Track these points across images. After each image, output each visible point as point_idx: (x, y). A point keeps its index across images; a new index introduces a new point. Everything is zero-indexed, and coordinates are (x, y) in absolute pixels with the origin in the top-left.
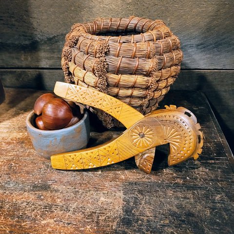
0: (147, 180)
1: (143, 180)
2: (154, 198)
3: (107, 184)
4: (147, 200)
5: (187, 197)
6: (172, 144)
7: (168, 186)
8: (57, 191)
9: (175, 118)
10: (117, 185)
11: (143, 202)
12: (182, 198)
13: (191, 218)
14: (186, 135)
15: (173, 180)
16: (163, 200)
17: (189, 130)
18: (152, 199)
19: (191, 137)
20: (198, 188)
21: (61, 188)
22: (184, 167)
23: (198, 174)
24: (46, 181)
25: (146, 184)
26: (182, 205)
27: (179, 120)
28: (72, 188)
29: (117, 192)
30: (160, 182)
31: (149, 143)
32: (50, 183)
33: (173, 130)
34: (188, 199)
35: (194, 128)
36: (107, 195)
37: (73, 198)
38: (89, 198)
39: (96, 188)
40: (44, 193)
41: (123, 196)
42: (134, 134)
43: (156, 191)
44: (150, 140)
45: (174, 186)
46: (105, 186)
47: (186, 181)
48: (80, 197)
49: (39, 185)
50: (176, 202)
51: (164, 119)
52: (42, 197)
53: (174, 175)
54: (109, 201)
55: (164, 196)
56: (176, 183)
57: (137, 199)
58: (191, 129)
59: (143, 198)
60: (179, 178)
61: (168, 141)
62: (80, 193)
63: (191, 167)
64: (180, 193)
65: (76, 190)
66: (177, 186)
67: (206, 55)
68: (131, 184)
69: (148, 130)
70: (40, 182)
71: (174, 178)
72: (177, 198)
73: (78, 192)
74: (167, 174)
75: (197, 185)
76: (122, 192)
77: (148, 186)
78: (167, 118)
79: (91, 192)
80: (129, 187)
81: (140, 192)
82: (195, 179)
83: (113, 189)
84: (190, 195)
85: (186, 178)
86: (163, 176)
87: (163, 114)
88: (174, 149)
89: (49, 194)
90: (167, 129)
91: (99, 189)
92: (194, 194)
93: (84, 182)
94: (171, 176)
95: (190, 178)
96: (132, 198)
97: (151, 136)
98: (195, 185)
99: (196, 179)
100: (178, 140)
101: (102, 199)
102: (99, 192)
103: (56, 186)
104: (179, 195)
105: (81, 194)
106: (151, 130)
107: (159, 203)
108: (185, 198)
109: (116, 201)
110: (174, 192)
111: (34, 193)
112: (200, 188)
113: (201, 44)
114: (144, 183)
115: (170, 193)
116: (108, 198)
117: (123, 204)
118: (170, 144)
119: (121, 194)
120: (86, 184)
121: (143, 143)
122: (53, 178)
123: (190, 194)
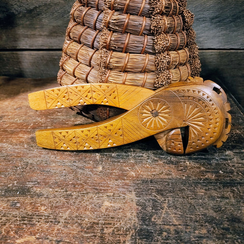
0: (166, 177)
1: (162, 176)
2: (180, 200)
3: (112, 183)
4: (170, 202)
5: (225, 196)
6: (193, 127)
7: (196, 184)
8: (40, 195)
9: (201, 94)
10: (126, 184)
11: (165, 205)
12: (218, 197)
13: (236, 225)
14: (211, 117)
15: (202, 176)
16: (193, 201)
17: (216, 111)
18: (178, 200)
19: (218, 120)
20: (237, 183)
21: (46, 191)
22: (213, 158)
23: (233, 166)
24: (24, 183)
25: (165, 182)
26: (219, 207)
27: (205, 96)
28: (62, 191)
29: (127, 193)
30: (184, 178)
31: (163, 124)
32: (30, 185)
33: (196, 109)
34: (227, 198)
35: (222, 109)
36: (113, 198)
37: (64, 204)
38: (88, 203)
39: (97, 189)
40: (22, 199)
41: (135, 199)
42: (145, 111)
43: (182, 190)
44: (165, 120)
45: (204, 183)
46: (109, 187)
47: (220, 176)
48: (74, 203)
49: (14, 189)
50: (212, 203)
51: (187, 94)
52: (18, 205)
53: (202, 168)
54: (117, 205)
55: (193, 196)
56: (206, 179)
57: (156, 202)
58: (218, 110)
59: (165, 200)
60: (209, 172)
61: (188, 123)
62: (74, 197)
63: (222, 159)
64: (215, 192)
65: (68, 193)
66: (208, 183)
67: (221, 31)
68: (145, 182)
69: (164, 107)
70: (15, 184)
71: (202, 172)
72: (212, 198)
73: (71, 195)
74: (192, 168)
75: (236, 180)
76: (134, 193)
77: (169, 185)
78: (191, 93)
79: (90, 195)
80: (143, 186)
81: (159, 192)
82: (230, 172)
83: (121, 189)
84: (228, 194)
85: (218, 172)
86: (188, 171)
87: (186, 88)
88: (194, 134)
89: (28, 200)
90: (188, 108)
91: (101, 190)
92: (233, 192)
93: (79, 182)
94: (198, 170)
95: (224, 172)
96: (149, 201)
97: (166, 115)
98: (232, 180)
99: (232, 172)
100: (201, 123)
101: (107, 204)
102: (101, 195)
103: (39, 189)
104: (214, 194)
105: (76, 198)
106: (167, 108)
107: (188, 205)
108: (223, 197)
109: (126, 205)
110: (206, 190)
111: (6, 199)
112: (239, 183)
113: (216, 17)
114: (163, 180)
115: (201, 192)
116: (115, 202)
117: (138, 209)
118: (190, 128)
119: (132, 196)
120: (81, 184)
121: (155, 124)
122: (34, 179)
123: (228, 192)
